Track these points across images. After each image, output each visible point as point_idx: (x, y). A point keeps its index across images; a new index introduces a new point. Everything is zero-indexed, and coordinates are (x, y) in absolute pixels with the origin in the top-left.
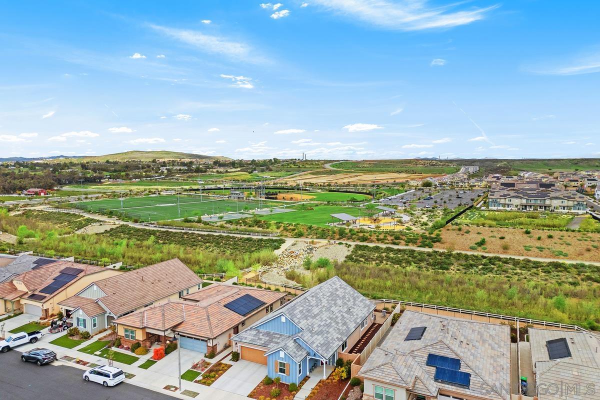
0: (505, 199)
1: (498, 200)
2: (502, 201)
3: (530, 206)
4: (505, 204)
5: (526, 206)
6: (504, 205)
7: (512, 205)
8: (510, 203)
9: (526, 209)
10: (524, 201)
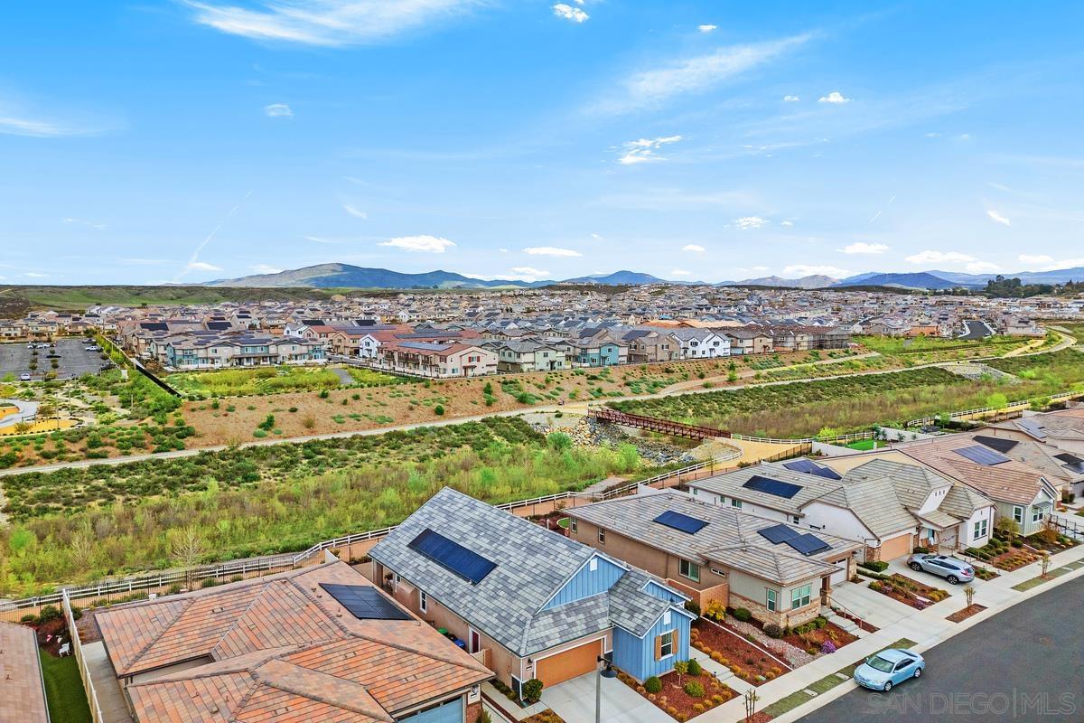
0: (206, 348)
1: (195, 352)
2: (202, 353)
3: (248, 359)
4: (207, 358)
5: (240, 359)
6: (205, 359)
7: (219, 358)
8: (215, 355)
9: (241, 363)
10: (237, 351)
